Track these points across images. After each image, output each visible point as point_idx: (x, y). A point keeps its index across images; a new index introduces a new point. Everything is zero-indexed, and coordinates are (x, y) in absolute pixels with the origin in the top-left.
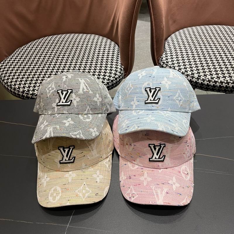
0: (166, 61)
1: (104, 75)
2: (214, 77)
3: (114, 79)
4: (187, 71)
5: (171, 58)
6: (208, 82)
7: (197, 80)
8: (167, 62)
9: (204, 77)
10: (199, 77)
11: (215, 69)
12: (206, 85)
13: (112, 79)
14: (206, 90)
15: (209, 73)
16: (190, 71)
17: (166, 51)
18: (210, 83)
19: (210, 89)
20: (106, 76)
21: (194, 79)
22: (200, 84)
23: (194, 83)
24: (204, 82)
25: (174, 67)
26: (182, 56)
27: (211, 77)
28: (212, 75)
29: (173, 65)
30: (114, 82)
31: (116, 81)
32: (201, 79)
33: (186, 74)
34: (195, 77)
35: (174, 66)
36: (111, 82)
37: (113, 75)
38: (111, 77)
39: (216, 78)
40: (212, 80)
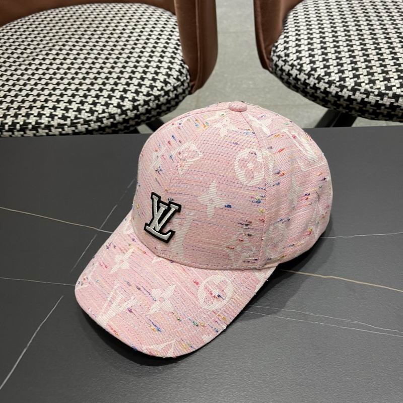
0: (285, 53)
1: (140, 85)
2: (393, 84)
3: (162, 93)
4: (330, 73)
5: (297, 45)
6: (378, 98)
7: (351, 93)
8: (287, 55)
9: (368, 87)
10: (356, 87)
11: (397, 67)
12: (372, 106)
13: (157, 93)
14: (373, 116)
15: (381, 75)
16: (336, 73)
17: (288, 31)
18: (382, 99)
19: (382, 113)
20: (144, 86)
21: (345, 90)
22: (358, 103)
23: (345, 100)
24: (368, 97)
25: (301, 65)
26: (321, 39)
27: (386, 85)
28: (388, 80)
29: (298, 61)
30: (162, 99)
31: (166, 97)
32: (362, 91)
33: (326, 81)
34: (347, 87)
35: (301, 62)
36: (154, 101)
37: (159, 85)
38: (155, 89)
39: (398, 88)
40: (387, 92)
